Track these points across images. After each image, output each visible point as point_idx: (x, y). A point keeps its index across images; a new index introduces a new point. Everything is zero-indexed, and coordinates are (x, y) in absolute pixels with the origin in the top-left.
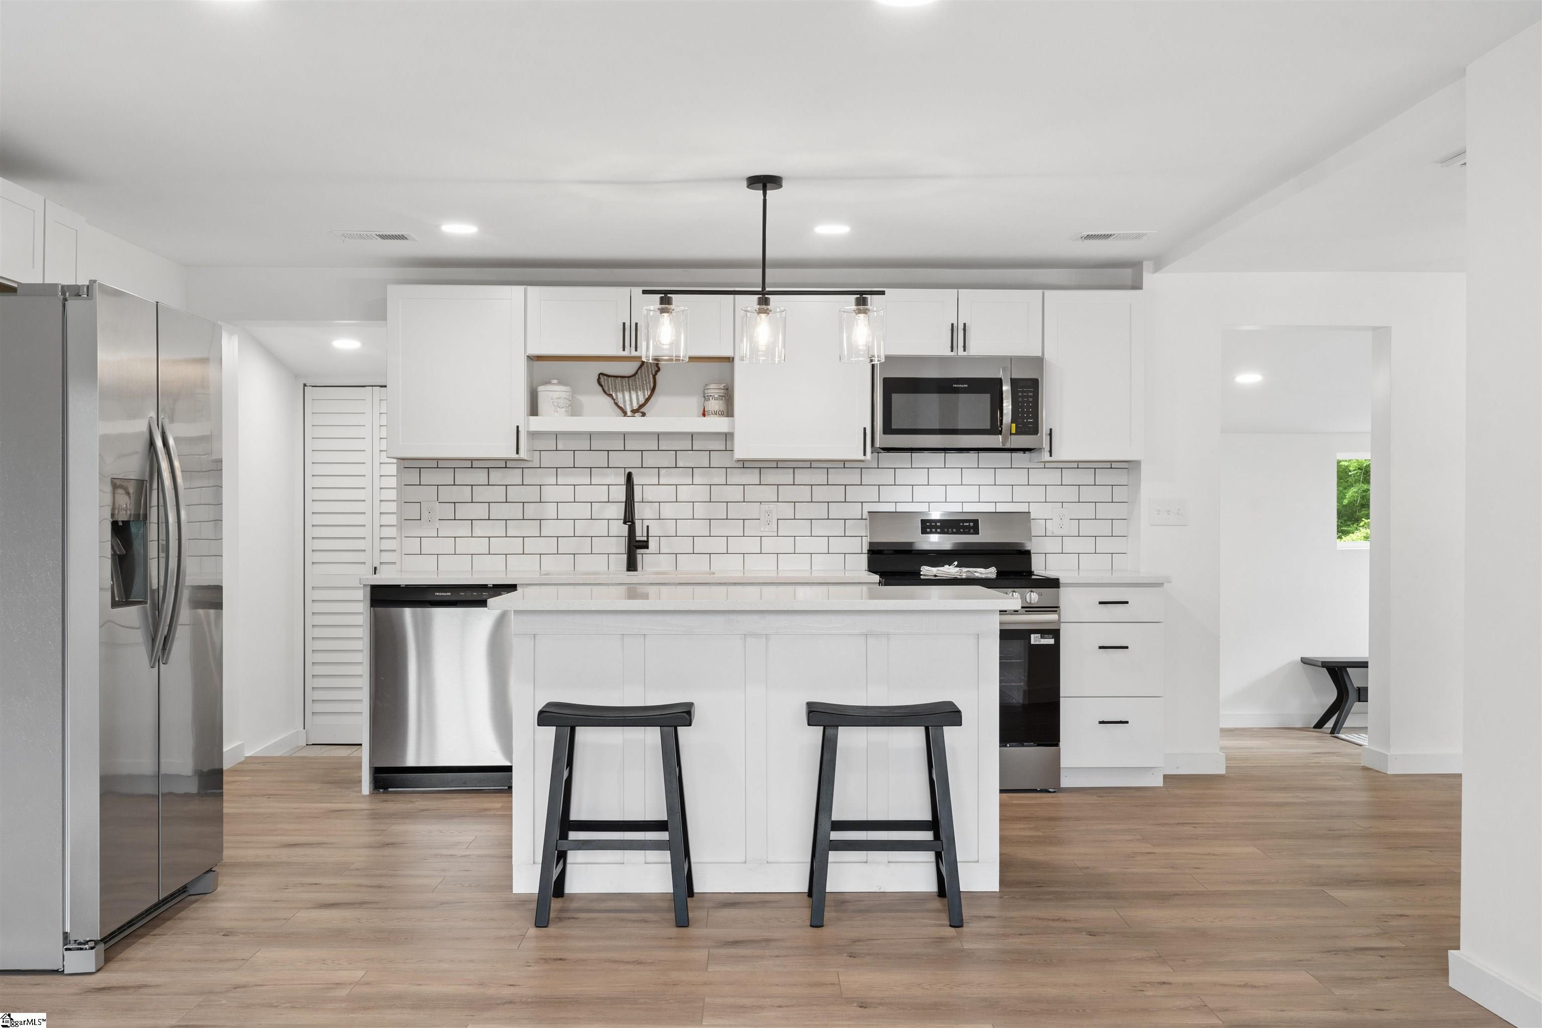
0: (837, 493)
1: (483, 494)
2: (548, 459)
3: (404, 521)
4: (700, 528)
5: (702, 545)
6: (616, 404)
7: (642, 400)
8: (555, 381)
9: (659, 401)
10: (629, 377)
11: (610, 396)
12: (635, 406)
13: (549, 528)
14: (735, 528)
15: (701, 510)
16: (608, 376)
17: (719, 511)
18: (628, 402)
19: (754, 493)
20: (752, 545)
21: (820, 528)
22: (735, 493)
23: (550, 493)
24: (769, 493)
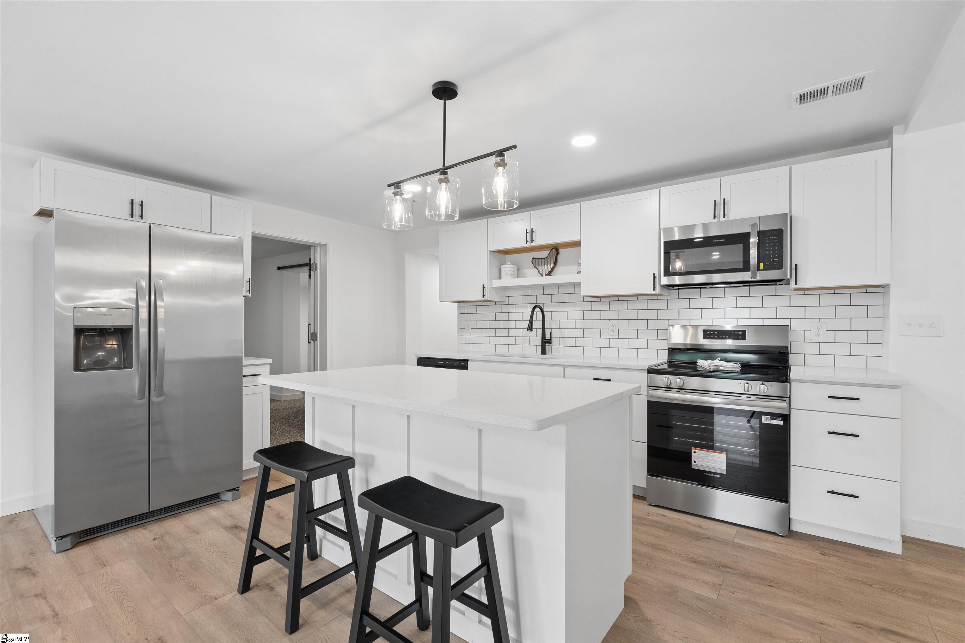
0: (653, 314)
1: (488, 317)
2: (513, 300)
3: (461, 329)
4: (578, 333)
5: (580, 342)
6: (539, 272)
7: (550, 270)
8: (509, 263)
9: (558, 269)
10: (544, 258)
11: (537, 268)
12: (547, 272)
13: (513, 332)
14: (597, 334)
15: (579, 324)
16: (536, 259)
17: (588, 324)
18: (544, 271)
19: (606, 315)
20: (605, 343)
21: (642, 334)
22: (596, 315)
23: (513, 316)
24: (614, 315)
